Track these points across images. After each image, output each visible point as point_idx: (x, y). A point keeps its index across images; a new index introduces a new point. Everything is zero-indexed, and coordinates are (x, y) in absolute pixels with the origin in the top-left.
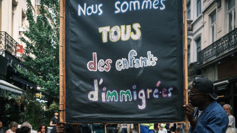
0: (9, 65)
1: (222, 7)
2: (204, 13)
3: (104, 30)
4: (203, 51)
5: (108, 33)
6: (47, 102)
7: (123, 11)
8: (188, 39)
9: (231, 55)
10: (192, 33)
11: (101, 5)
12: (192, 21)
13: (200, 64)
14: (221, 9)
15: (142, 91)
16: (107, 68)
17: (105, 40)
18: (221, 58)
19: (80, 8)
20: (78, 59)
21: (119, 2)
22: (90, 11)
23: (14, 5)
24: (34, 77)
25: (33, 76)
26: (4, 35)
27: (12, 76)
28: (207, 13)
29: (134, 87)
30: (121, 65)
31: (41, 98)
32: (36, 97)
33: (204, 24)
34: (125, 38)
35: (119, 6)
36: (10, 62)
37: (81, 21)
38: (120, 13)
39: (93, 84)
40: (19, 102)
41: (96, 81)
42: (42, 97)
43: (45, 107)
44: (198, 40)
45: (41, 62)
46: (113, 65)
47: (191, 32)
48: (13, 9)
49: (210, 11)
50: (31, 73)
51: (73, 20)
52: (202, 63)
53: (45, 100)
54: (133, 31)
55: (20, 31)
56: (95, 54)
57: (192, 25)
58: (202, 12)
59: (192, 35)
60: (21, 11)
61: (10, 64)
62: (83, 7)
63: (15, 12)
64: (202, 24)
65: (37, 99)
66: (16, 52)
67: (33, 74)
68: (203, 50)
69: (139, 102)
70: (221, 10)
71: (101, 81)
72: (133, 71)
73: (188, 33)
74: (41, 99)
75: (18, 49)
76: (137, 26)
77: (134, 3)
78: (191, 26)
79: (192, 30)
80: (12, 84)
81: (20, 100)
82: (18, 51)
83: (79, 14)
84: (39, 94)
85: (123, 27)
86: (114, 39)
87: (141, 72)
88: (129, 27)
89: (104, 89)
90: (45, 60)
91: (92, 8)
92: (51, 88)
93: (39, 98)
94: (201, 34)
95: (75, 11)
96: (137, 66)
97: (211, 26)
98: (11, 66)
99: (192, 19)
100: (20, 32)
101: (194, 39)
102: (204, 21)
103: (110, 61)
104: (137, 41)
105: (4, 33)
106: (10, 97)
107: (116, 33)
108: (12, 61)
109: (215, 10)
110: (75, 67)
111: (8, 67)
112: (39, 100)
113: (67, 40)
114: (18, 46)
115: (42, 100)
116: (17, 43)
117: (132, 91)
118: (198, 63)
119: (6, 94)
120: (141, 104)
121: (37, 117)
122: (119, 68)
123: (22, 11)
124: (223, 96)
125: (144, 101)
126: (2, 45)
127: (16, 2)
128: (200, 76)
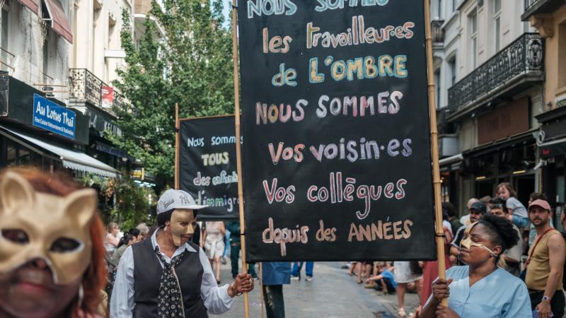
0: (92, 126)
1: (484, 6)
2: (460, 9)
3: (205, 157)
4: (458, 85)
5: (208, 159)
6: (154, 185)
7: (217, 144)
8: (435, 58)
9: (487, 103)
10: (443, 46)
11: (203, 139)
12: (443, 22)
13: (450, 113)
14: (483, 9)
15: (230, 199)
16: (207, 183)
17: (205, 164)
18: (477, 106)
19: (189, 140)
20: (188, 177)
21: (214, 138)
22: (196, 143)
23: (97, 9)
24: (136, 151)
25: (134, 148)
26: (84, 74)
27: (94, 143)
28: (465, 10)
29: (225, 196)
30: (217, 181)
31: (143, 178)
32: (134, 176)
33: (460, 31)
34: (218, 163)
35: (214, 140)
36: (92, 121)
37: (190, 151)
38: (215, 145)
39: (197, 194)
40: (109, 190)
41: (199, 192)
42: (145, 176)
43: (150, 196)
44: (452, 61)
45: (147, 124)
46: (211, 181)
47: (441, 44)
48: (94, 19)
49: (468, 9)
50: (132, 143)
51: (184, 149)
52: (457, 110)
53: (150, 182)
54: (223, 157)
55: (106, 55)
56: (199, 173)
57: (444, 31)
58: (457, 7)
59: (443, 50)
60: (107, 18)
61: (93, 124)
62: (191, 140)
63: (97, 22)
64: (457, 33)
65: (136, 181)
66: (100, 101)
67: (135, 145)
68: (458, 83)
69: (228, 206)
70: (483, 11)
71: (203, 192)
72: (223, 185)
73: (433, 46)
74: (143, 182)
75: (105, 94)
76: (226, 154)
77: (224, 138)
78: (441, 33)
79: (442, 40)
80: (95, 156)
81: (111, 186)
82: (104, 98)
83: (189, 145)
84: (139, 171)
85: (217, 154)
86: (212, 163)
87: (229, 186)
88: (221, 154)
89: (205, 198)
90: (153, 120)
91: (197, 141)
92: (164, 168)
93: (139, 179)
94: (455, 51)
95: (186, 143)
96: (226, 182)
97: (472, 38)
98: (94, 126)
99: (443, 17)
100: (105, 58)
101: (446, 59)
102: (460, 26)
103: (209, 178)
104: (226, 165)
105: (83, 70)
106: (91, 180)
107: (213, 159)
108: (96, 117)
109: (475, 10)
110: (185, 182)
111: (90, 129)
112: (140, 182)
113: (180, 164)
114: (104, 88)
115: (145, 183)
116: (102, 82)
117: (224, 199)
118: (447, 111)
119: (86, 176)
120: (229, 208)
121: (140, 216)
122: (215, 183)
123: (110, 17)
124: (484, 177)
125: (232, 206)
126: (80, 93)
127: (99, 4)
128: (452, 135)
